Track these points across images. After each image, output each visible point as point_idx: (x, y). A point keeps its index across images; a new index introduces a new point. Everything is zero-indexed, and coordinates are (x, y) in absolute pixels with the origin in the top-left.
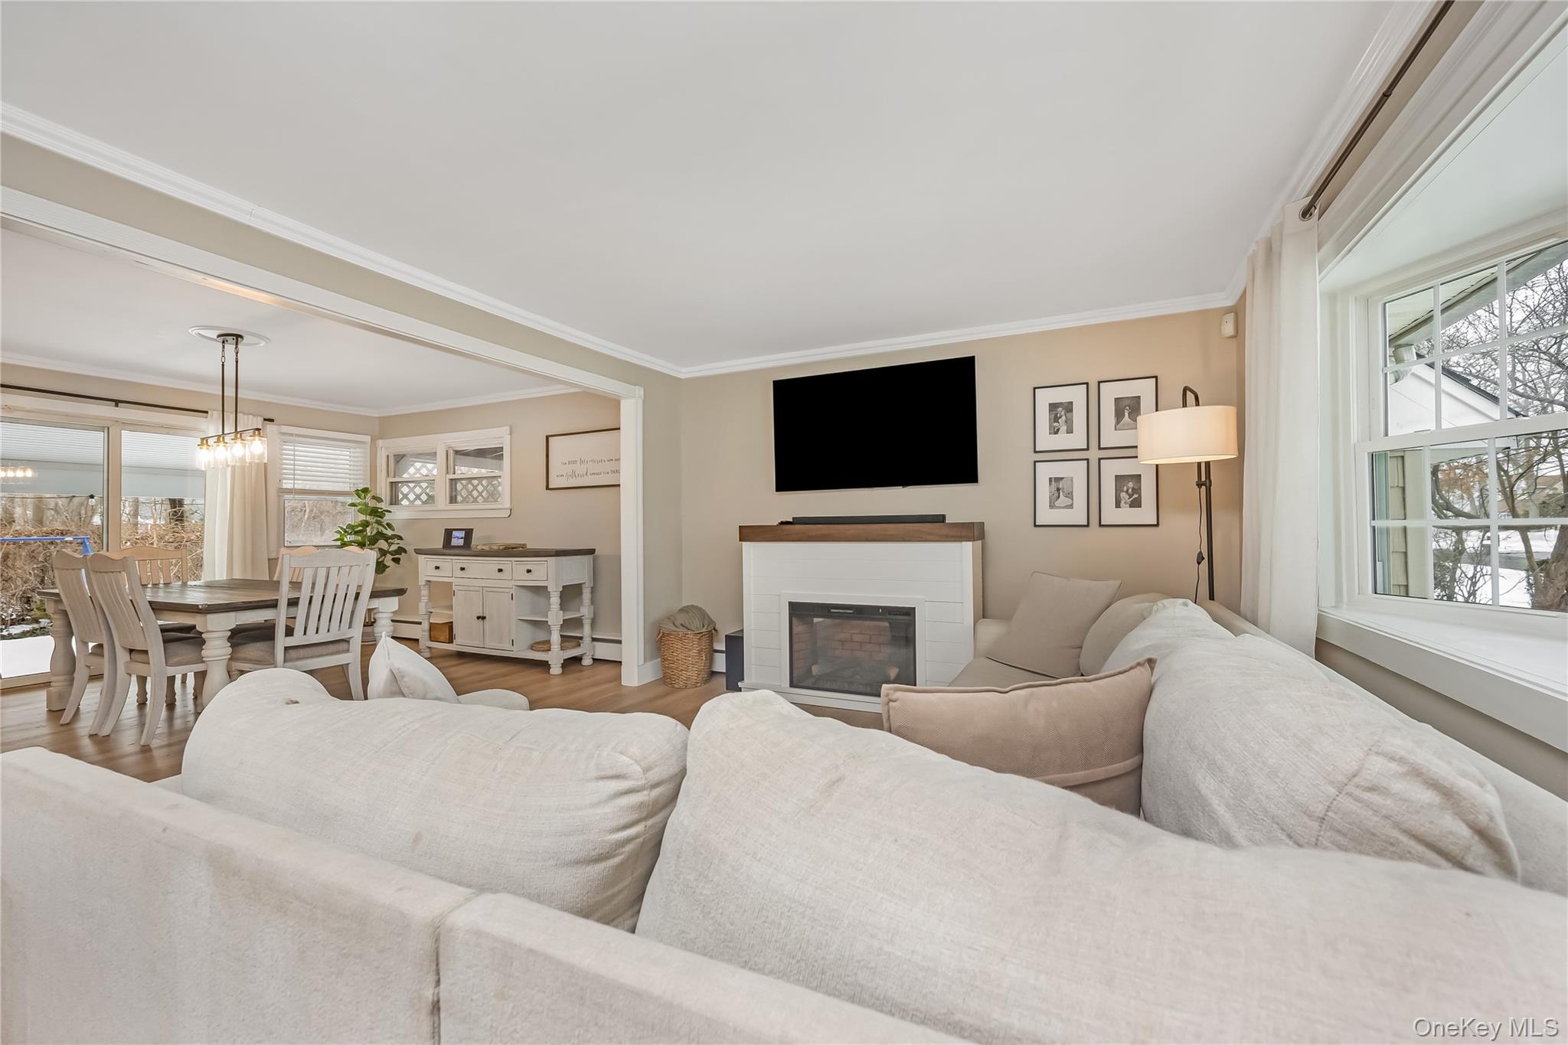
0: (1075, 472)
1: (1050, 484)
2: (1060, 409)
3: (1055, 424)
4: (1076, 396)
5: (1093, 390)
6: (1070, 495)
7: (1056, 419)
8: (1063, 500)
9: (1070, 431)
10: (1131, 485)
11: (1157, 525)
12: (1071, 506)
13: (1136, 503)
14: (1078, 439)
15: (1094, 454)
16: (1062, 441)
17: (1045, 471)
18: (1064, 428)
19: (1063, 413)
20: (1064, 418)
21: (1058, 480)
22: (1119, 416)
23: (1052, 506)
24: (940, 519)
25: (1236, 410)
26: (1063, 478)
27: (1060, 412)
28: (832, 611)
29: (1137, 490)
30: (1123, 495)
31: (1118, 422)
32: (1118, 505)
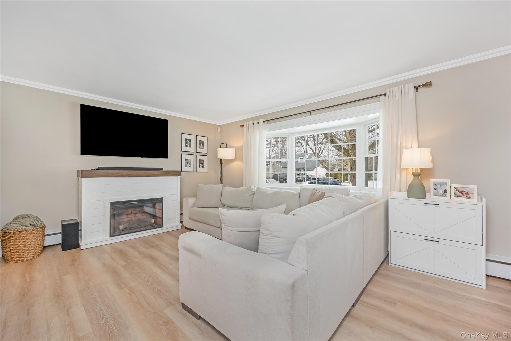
0: (191, 158)
1: (185, 160)
2: (188, 140)
3: (187, 144)
4: (191, 138)
5: (196, 137)
6: (190, 164)
7: (187, 143)
8: (188, 165)
9: (190, 147)
10: (202, 162)
11: (207, 172)
12: (190, 167)
13: (203, 167)
14: (191, 149)
15: (195, 154)
16: (188, 149)
17: (184, 157)
18: (189, 146)
19: (188, 142)
20: (189, 143)
21: (187, 159)
22: (200, 145)
23: (186, 166)
24: (162, 169)
25: (235, 150)
26: (188, 159)
27: (188, 141)
28: (128, 203)
29: (203, 164)
30: (201, 164)
31: (200, 146)
32: (200, 167)
